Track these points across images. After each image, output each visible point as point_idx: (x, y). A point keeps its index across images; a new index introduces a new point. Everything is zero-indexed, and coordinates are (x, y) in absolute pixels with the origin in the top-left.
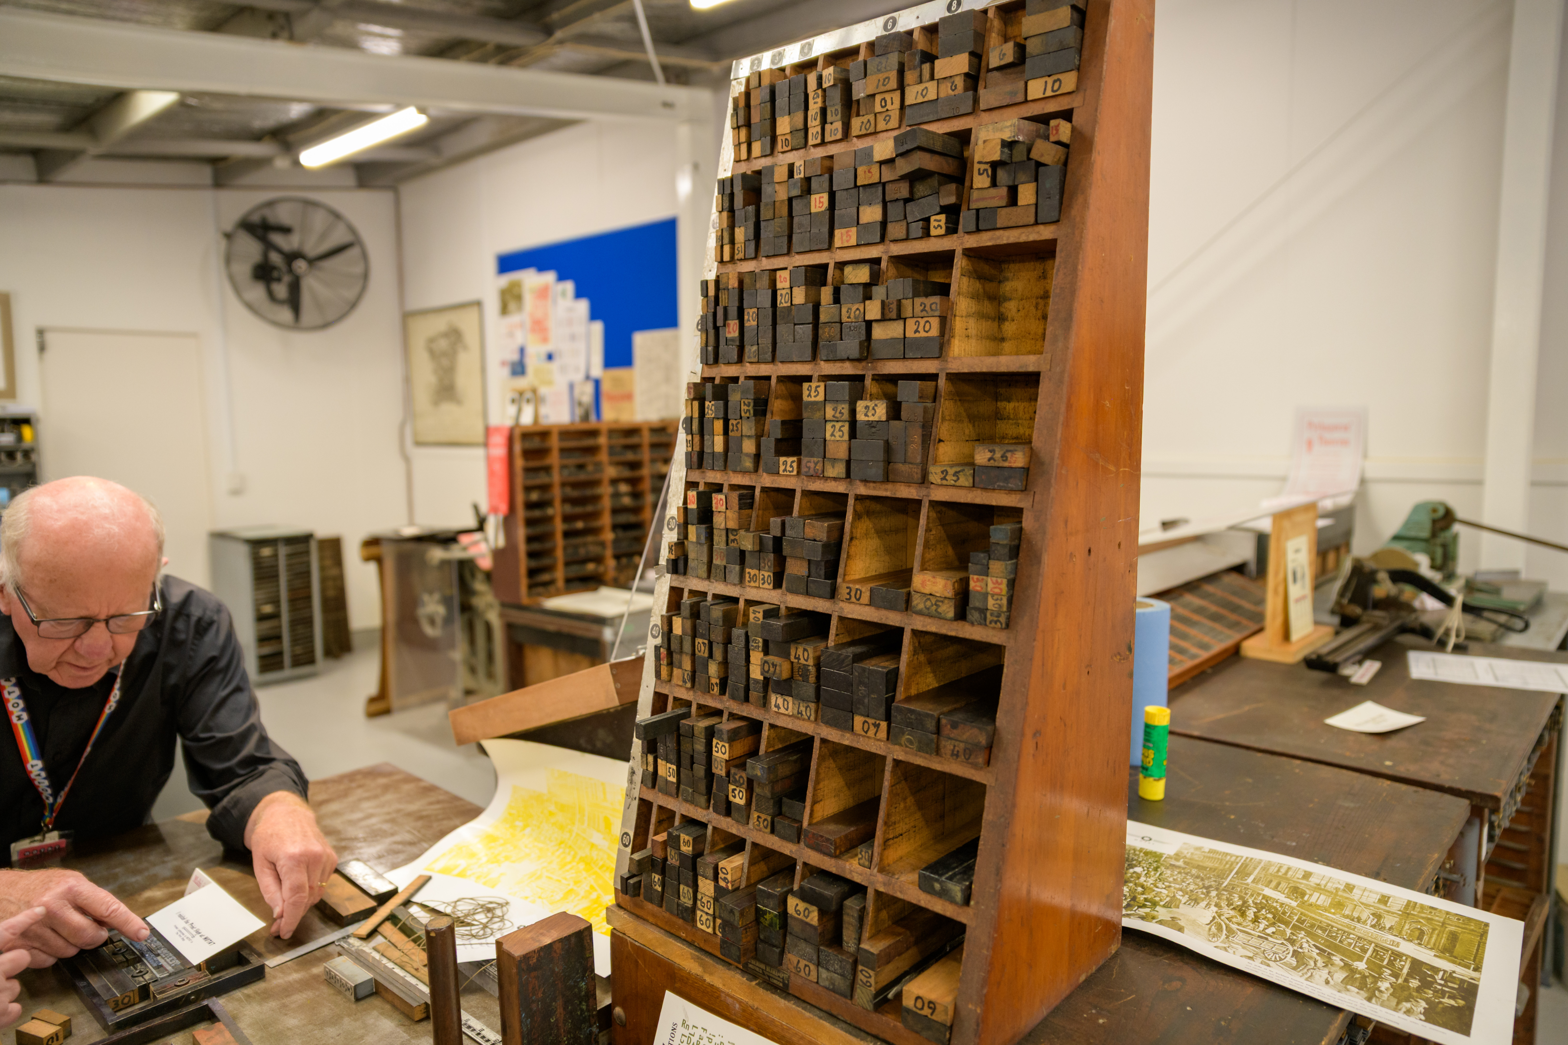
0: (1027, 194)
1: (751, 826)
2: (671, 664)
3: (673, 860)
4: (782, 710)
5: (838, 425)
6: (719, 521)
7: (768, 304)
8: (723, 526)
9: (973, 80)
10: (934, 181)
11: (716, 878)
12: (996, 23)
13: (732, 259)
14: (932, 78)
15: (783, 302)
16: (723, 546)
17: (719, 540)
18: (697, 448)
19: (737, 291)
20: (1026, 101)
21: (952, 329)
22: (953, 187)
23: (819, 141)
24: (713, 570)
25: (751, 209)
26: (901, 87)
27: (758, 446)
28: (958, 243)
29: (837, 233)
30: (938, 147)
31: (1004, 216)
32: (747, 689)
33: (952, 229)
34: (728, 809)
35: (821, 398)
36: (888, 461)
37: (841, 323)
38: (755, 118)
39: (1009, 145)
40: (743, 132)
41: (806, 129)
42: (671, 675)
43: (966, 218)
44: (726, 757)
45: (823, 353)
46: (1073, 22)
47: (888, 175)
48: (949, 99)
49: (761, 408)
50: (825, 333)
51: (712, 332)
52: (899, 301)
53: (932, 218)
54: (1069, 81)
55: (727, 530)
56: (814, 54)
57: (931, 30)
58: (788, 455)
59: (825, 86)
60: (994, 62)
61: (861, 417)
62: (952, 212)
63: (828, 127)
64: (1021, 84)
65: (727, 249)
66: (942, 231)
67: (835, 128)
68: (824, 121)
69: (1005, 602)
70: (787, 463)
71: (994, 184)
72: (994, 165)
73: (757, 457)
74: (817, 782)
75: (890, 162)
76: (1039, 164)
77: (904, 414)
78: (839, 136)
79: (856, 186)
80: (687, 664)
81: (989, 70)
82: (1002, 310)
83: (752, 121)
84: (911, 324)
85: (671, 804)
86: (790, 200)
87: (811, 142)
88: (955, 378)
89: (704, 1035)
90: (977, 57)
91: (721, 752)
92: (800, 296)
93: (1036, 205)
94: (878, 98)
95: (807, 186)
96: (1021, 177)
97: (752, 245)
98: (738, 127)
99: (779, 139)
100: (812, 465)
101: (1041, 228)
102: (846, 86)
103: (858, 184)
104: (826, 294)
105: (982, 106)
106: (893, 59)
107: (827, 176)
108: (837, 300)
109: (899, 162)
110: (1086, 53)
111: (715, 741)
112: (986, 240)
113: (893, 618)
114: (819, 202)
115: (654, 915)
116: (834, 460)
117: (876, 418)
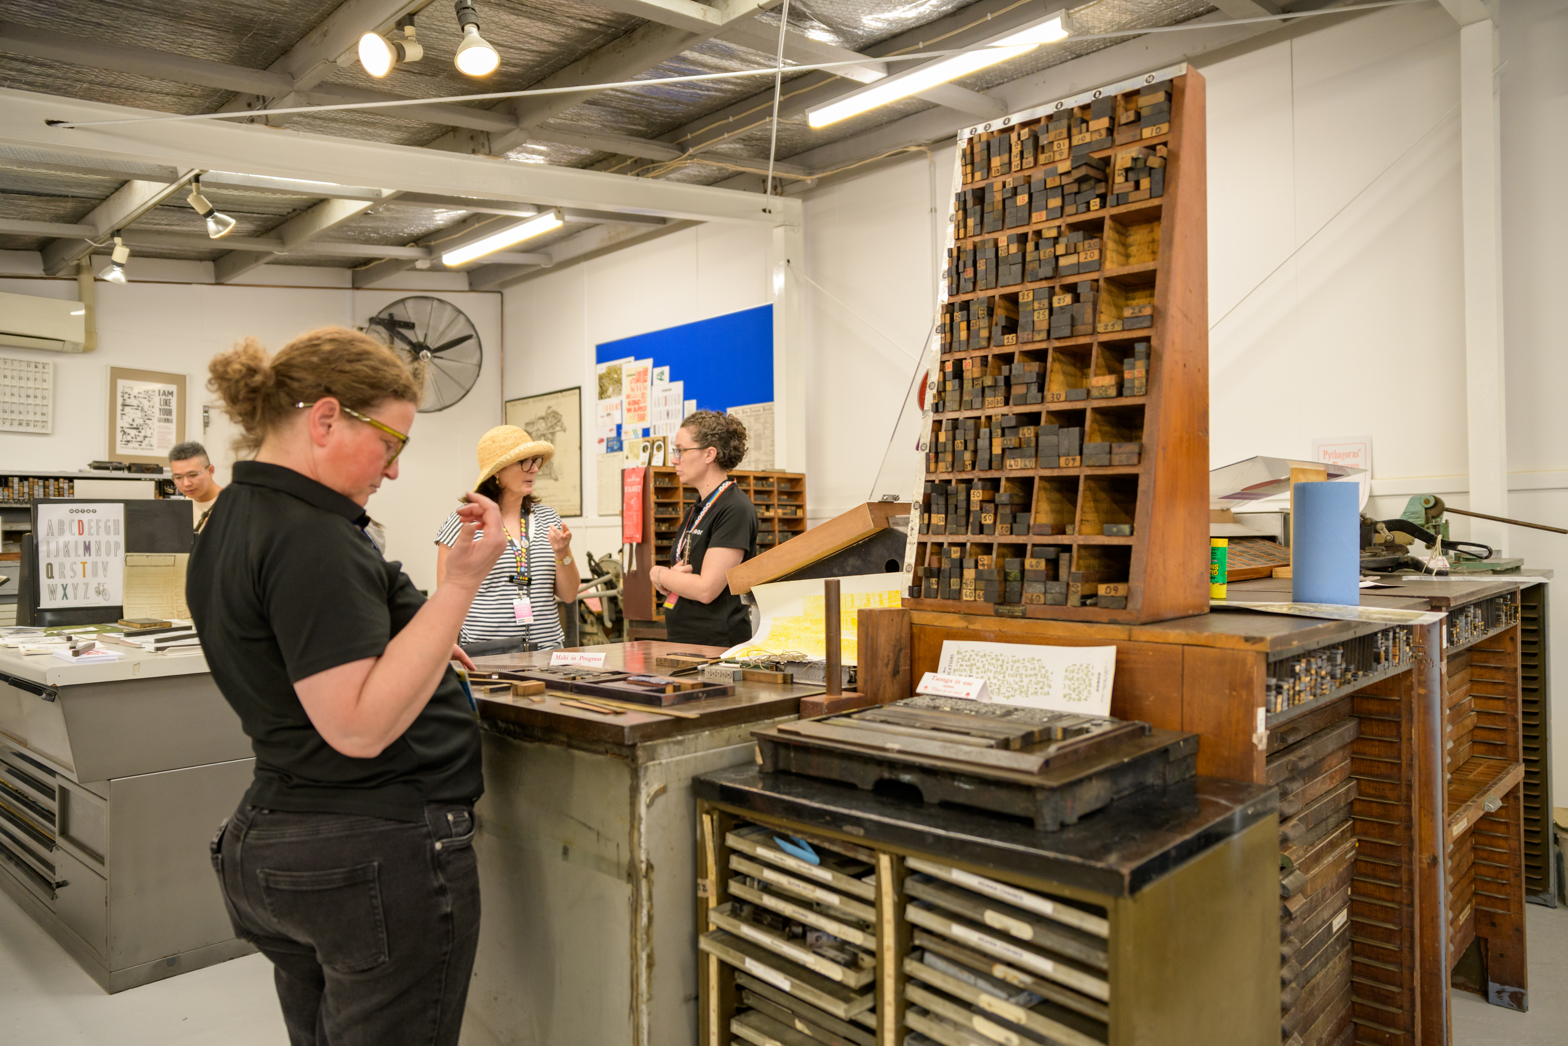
0: (1145, 183)
1: (997, 534)
2: (937, 462)
3: (946, 565)
4: (1014, 467)
5: (1041, 312)
6: (967, 375)
7: (993, 255)
8: (970, 377)
9: (1110, 131)
10: (1092, 182)
11: (976, 567)
12: (1122, 103)
13: (965, 237)
14: (1088, 130)
15: (1002, 253)
16: (970, 388)
17: (967, 385)
18: (948, 340)
19: (972, 252)
20: (1141, 139)
21: (1105, 256)
22: (1103, 184)
23: (1019, 168)
24: (963, 404)
25: (978, 207)
26: (1070, 136)
27: (990, 332)
28: (1106, 213)
29: (1034, 215)
30: (1094, 164)
31: (1133, 196)
32: (990, 461)
33: (1103, 205)
34: (981, 529)
35: (1031, 298)
36: (1073, 326)
37: (1040, 260)
38: (977, 159)
39: (1135, 160)
40: (969, 168)
41: (1010, 163)
42: (936, 468)
43: (1110, 199)
44: (980, 498)
45: (1028, 278)
46: (1166, 99)
47: (1065, 180)
48: (1097, 141)
49: (991, 312)
50: (1029, 267)
51: (955, 277)
52: (1075, 244)
53: (1091, 202)
54: (1165, 127)
55: (973, 379)
56: (1011, 124)
57: (1085, 108)
58: (1010, 333)
59: (1022, 139)
60: (1123, 120)
61: (1056, 304)
62: (1103, 197)
63: (1024, 161)
64: (1139, 131)
65: (962, 231)
66: (1098, 207)
67: (1029, 160)
68: (1022, 157)
69: (1144, 380)
70: (1010, 338)
71: (1127, 180)
72: (1127, 170)
73: (989, 339)
74: (1038, 501)
75: (1068, 173)
76: (1151, 169)
77: (1082, 299)
78: (1032, 165)
79: (1046, 189)
80: (949, 458)
81: (1120, 125)
82: (1128, 251)
83: (975, 161)
84: (1082, 255)
85: (940, 539)
86: (1004, 200)
87: (1014, 169)
88: (1110, 280)
89: (973, 654)
90: (1112, 119)
91: (977, 495)
92: (1014, 248)
93: (1151, 189)
94: (1055, 143)
95: (1015, 192)
96: (1142, 175)
97: (979, 227)
98: (966, 165)
99: (993, 170)
100: (1025, 336)
101: (1153, 200)
102: (1035, 138)
103: (1048, 187)
104: (1030, 246)
105: (1117, 143)
106: (1065, 122)
107: (1027, 185)
108: (1037, 247)
109: (1073, 172)
110: (1173, 114)
111: (972, 491)
112: (1122, 209)
113: (1079, 405)
114: (1022, 199)
115: (931, 605)
116: (1040, 331)
117: (1065, 304)
